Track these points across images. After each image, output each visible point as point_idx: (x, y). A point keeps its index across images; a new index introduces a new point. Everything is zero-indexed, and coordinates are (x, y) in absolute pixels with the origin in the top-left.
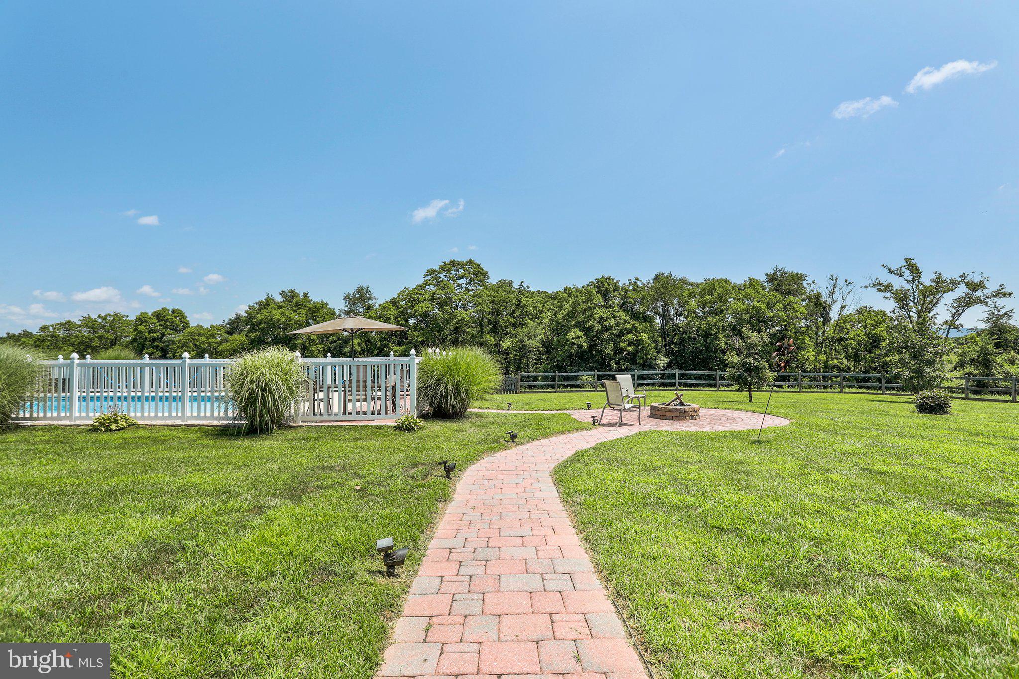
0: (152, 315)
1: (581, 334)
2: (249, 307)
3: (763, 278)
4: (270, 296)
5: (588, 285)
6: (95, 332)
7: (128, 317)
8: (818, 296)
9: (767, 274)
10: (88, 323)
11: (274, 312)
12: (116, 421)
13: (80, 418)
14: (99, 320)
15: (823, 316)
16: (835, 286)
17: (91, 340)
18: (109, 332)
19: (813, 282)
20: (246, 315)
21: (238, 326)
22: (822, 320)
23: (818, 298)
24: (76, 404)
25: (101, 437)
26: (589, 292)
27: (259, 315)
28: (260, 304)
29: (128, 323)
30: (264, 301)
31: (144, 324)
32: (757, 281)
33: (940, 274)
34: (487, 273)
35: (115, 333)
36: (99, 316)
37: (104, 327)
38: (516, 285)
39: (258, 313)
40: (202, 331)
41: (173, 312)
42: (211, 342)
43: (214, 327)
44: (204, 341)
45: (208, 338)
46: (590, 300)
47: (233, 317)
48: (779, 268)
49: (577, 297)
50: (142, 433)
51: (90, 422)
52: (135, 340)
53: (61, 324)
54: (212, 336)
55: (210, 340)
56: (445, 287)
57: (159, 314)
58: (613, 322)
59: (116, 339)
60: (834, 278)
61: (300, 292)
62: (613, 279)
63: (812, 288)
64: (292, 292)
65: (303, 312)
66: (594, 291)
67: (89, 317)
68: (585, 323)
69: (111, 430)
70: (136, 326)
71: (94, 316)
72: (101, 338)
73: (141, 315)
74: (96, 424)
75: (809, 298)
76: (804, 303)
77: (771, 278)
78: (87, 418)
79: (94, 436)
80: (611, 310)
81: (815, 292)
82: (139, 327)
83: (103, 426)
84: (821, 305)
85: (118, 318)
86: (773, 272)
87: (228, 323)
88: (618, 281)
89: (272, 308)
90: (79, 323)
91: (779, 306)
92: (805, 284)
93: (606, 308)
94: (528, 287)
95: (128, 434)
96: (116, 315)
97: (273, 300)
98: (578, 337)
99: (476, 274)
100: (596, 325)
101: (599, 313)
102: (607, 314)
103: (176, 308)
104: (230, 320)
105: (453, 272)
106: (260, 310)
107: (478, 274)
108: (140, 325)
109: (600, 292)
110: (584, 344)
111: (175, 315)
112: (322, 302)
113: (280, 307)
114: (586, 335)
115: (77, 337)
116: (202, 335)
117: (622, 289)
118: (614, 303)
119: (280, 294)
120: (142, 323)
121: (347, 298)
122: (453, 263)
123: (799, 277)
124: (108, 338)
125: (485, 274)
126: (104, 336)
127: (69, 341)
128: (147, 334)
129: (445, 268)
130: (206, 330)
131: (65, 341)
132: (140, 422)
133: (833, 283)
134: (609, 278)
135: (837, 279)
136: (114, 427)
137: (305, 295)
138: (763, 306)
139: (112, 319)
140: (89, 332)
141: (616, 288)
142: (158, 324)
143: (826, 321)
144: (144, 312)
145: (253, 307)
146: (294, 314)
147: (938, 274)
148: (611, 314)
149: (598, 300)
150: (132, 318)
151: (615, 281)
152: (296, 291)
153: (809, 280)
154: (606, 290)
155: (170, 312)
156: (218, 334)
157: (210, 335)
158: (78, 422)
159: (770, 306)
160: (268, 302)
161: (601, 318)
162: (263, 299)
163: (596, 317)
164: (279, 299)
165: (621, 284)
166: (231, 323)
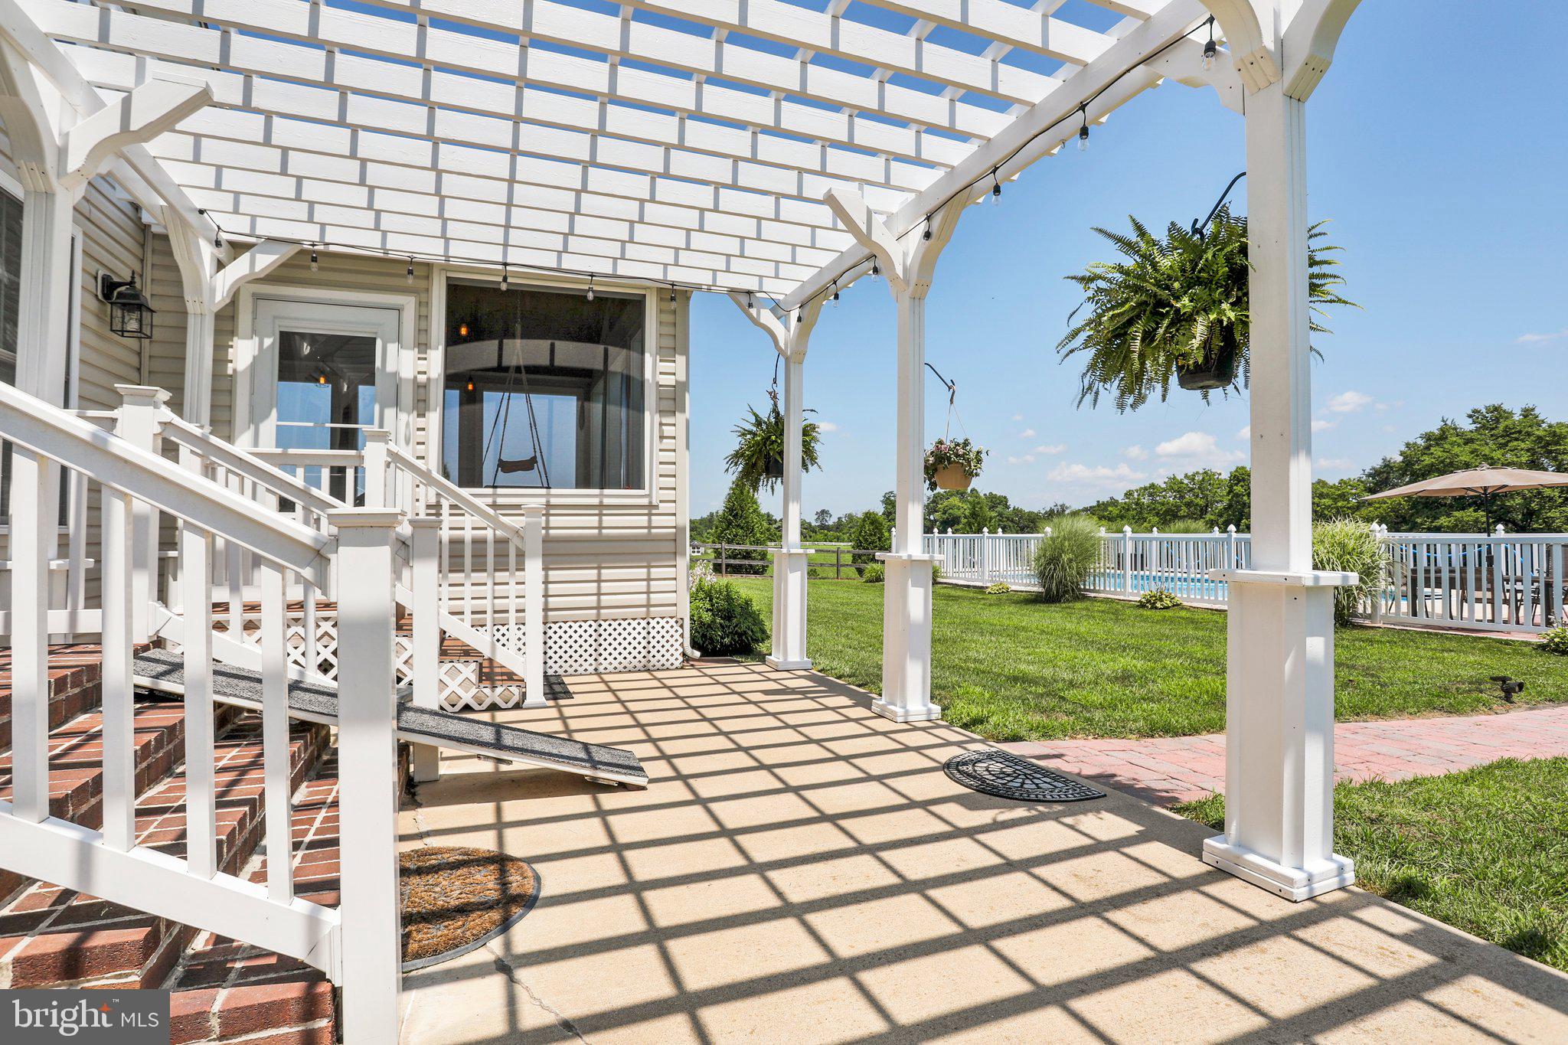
2: (1408, 445)
4: (1449, 423)
6: (1182, 497)
7: (1220, 474)
10: (1174, 485)
11: (1456, 450)
12: (1161, 600)
13: (1132, 594)
14: (1186, 481)
17: (1178, 508)
18: (1197, 496)
20: (1402, 458)
21: (1387, 478)
24: (1129, 581)
25: (1145, 613)
27: (1426, 457)
28: (1428, 437)
29: (1220, 482)
30: (1437, 432)
31: (1242, 483)
35: (1205, 497)
36: (1186, 476)
37: (1192, 490)
39: (1423, 454)
40: (1325, 491)
42: (1341, 507)
43: (1345, 483)
44: (1330, 506)
45: (1335, 500)
47: (1378, 463)
50: (1183, 614)
51: (1138, 599)
52: (1230, 506)
53: (1145, 489)
54: (1343, 497)
55: (1339, 504)
59: (1207, 506)
61: (1515, 408)
64: (1496, 409)
67: (1174, 478)
69: (1156, 608)
70: (1231, 487)
71: (1180, 477)
72: (1189, 505)
73: (1236, 471)
74: (1143, 600)
78: (1137, 595)
79: (1141, 611)
82: (1235, 488)
83: (1149, 604)
85: (1208, 477)
87: (1369, 475)
89: (1453, 444)
90: (1164, 486)
95: (1168, 614)
96: (1205, 473)
97: (1456, 429)
104: (1373, 468)
106: (1428, 448)
108: (1236, 484)
113: (1469, 441)
115: (1163, 504)
116: (1327, 496)
119: (1470, 416)
120: (1239, 481)
124: (1197, 505)
126: (1192, 502)
127: (1154, 509)
130: (1332, 487)
131: (1151, 509)
132: (1185, 603)
136: (1158, 605)
139: (1201, 478)
140: (1175, 496)
144: (1240, 466)
145: (1415, 443)
150: (1225, 476)
152: (1505, 407)
156: (1352, 494)
157: (1339, 495)
158: (1131, 598)
160: (1444, 432)
162: (1434, 428)
164: (1467, 426)
166: (1375, 473)
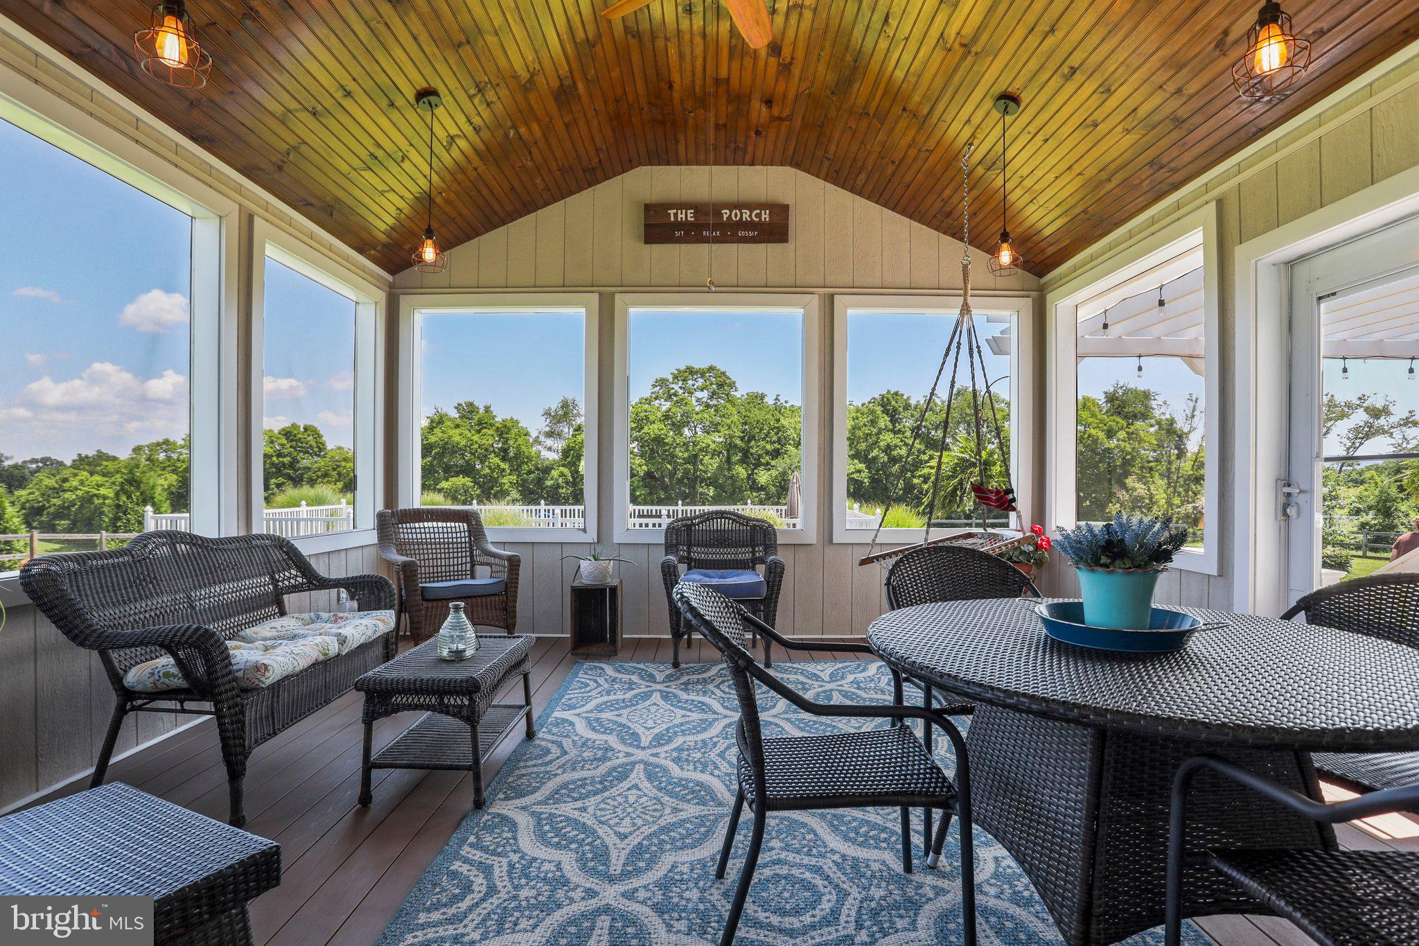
0: (280, 433)
1: (862, 466)
3: (1101, 399)
4: (441, 410)
5: (870, 403)
8: (1172, 422)
9: (1106, 393)
15: (1178, 448)
16: (1194, 410)
19: (1165, 403)
22: (1176, 452)
23: (1171, 424)
26: (872, 412)
32: (1094, 403)
33: (1332, 396)
34: (734, 383)
38: (770, 400)
41: (306, 429)
46: (873, 422)
48: (1121, 384)
49: (857, 418)
56: (680, 402)
57: (288, 432)
58: (903, 452)
60: (1194, 399)
61: (480, 405)
62: (903, 395)
63: (1163, 410)
64: (471, 404)
65: (489, 432)
66: (879, 409)
68: (867, 451)
75: (1159, 423)
76: (1152, 430)
77: (1111, 398)
80: (900, 436)
81: (1168, 416)
84: (1175, 432)
86: (1112, 390)
88: (909, 398)
89: (447, 427)
91: (1122, 435)
92: (1154, 404)
93: (895, 433)
94: (786, 402)
97: (447, 416)
98: (859, 471)
99: (720, 386)
100: (882, 455)
101: (887, 438)
102: (897, 441)
103: (309, 423)
105: (690, 382)
106: (434, 428)
107: (722, 384)
109: (886, 412)
110: (866, 480)
111: (309, 432)
112: (512, 419)
113: (457, 426)
114: (868, 467)
117: (916, 408)
118: (904, 427)
119: (455, 408)
121: (547, 413)
122: (691, 371)
123: (1146, 395)
125: (732, 385)
128: (274, 459)
129: (679, 376)
133: (1191, 404)
134: (896, 394)
135: (1197, 399)
137: (487, 409)
138: (1102, 435)
141: (907, 407)
142: (288, 446)
143: (1181, 454)
146: (478, 436)
147: (1329, 396)
148: (902, 441)
149: (884, 421)
151: (905, 397)
152: (476, 404)
153: (1160, 400)
154: (895, 410)
155: (302, 430)
159: (1110, 434)
160: (441, 418)
161: (888, 446)
163: (882, 444)
164: (454, 414)
165: (913, 402)
